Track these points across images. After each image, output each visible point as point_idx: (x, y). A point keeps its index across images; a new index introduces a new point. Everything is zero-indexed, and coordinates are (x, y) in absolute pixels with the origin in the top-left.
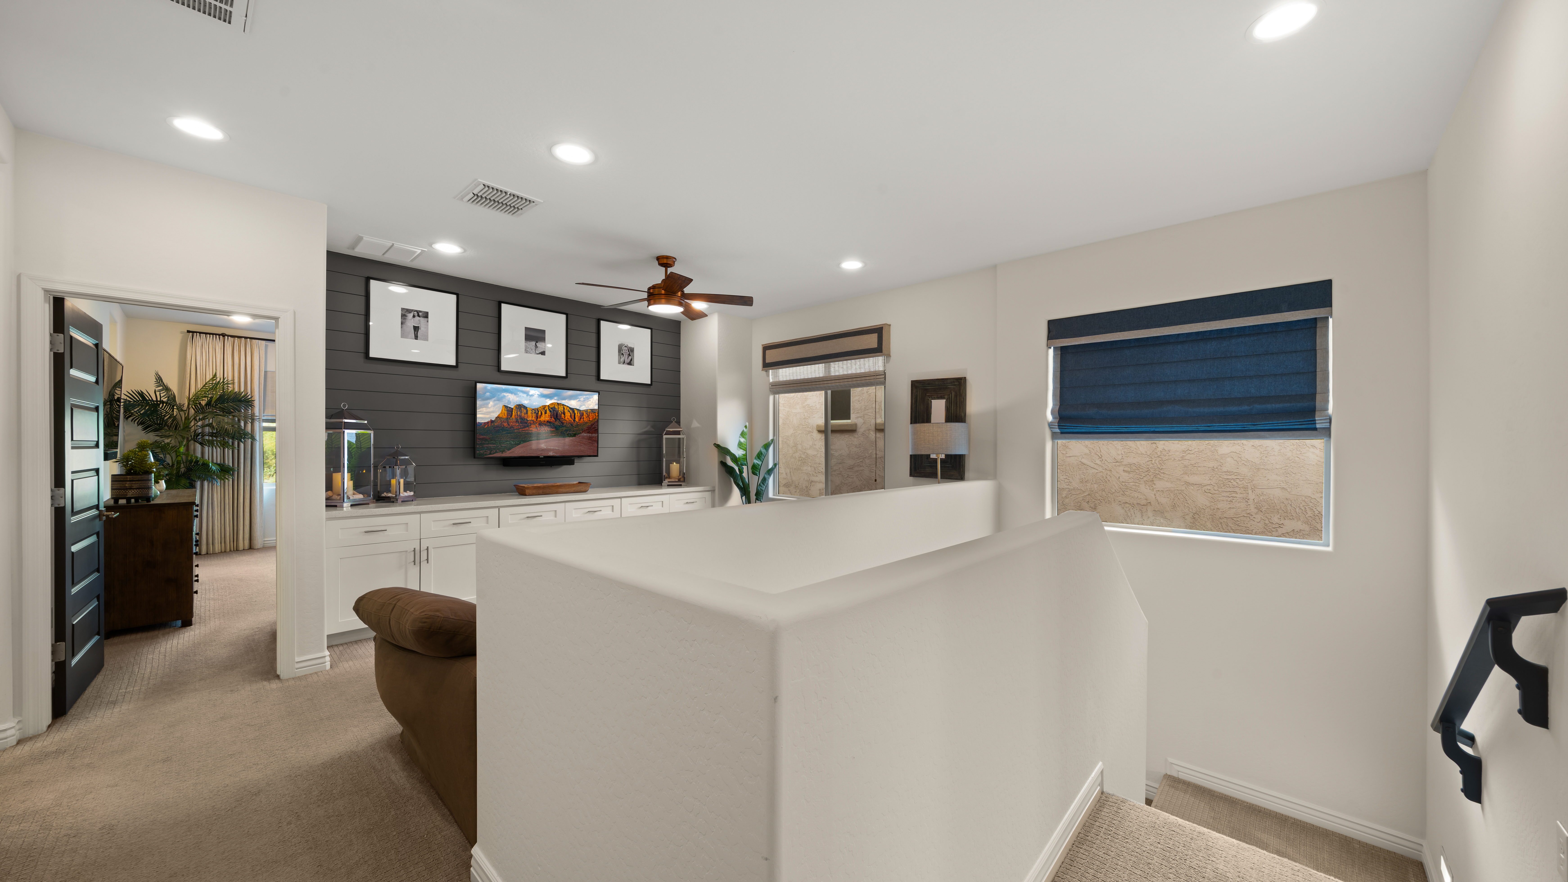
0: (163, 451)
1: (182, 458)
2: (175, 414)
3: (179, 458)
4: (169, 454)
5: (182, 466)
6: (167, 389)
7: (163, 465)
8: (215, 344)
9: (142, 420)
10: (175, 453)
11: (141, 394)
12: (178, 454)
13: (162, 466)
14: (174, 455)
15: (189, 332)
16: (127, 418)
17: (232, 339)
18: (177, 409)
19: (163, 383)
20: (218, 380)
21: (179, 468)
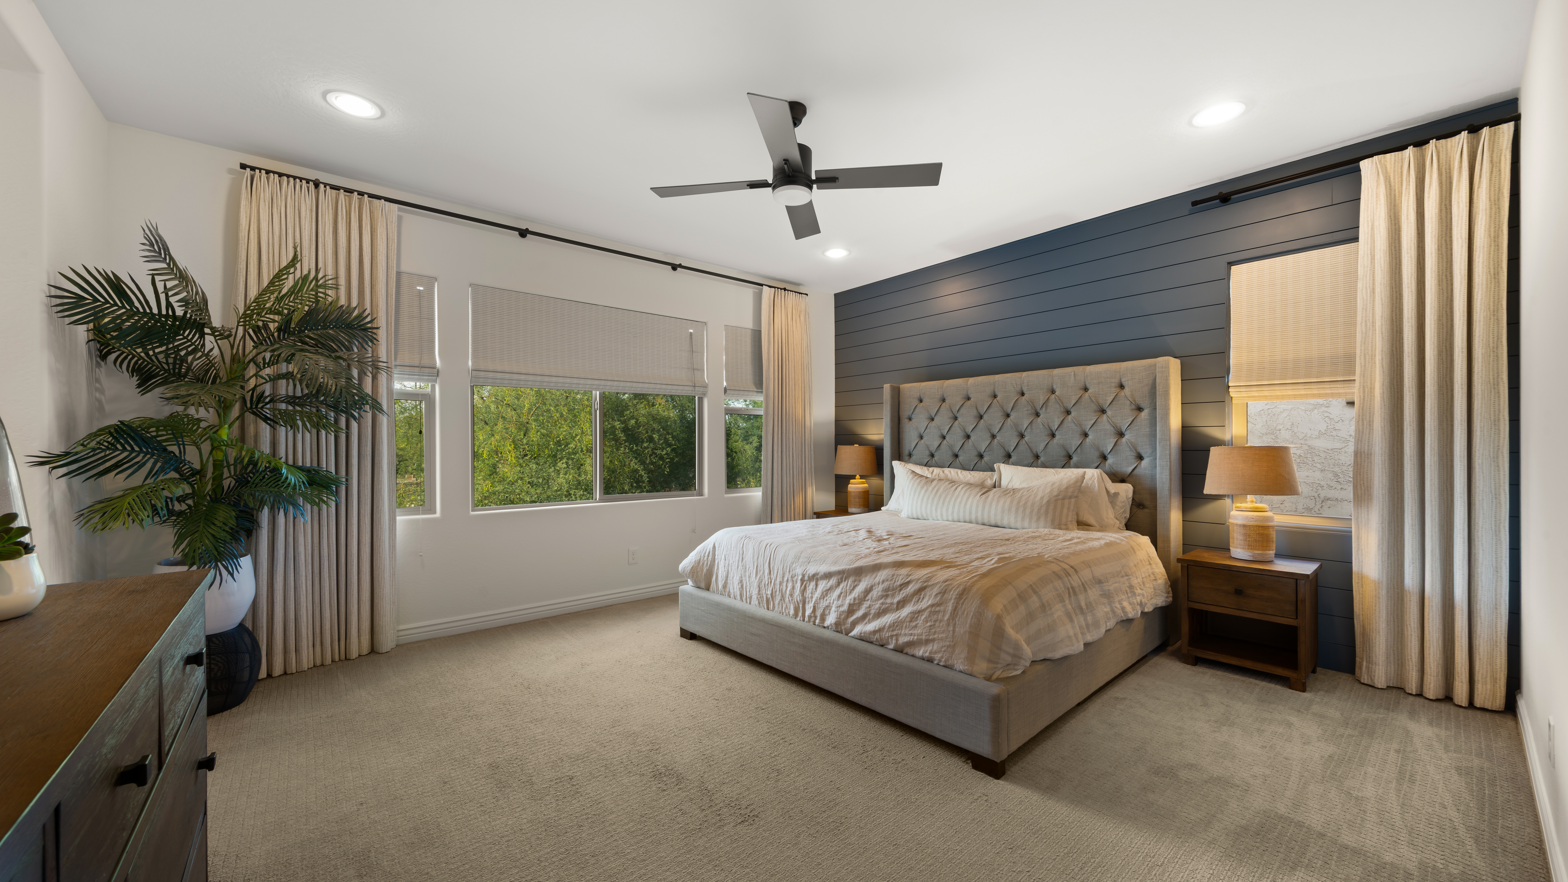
0: (176, 438)
1: (226, 455)
2: (208, 346)
3: (220, 456)
4: (195, 444)
5: (226, 474)
6: (184, 278)
7: (177, 470)
8: (300, 199)
9: (136, 362)
10: (208, 442)
11: (116, 284)
12: (215, 445)
13: (174, 475)
14: (206, 447)
15: (243, 166)
16: (104, 357)
17: (334, 191)
18: (212, 334)
19: (178, 268)
20: (305, 272)
21: (218, 479)
